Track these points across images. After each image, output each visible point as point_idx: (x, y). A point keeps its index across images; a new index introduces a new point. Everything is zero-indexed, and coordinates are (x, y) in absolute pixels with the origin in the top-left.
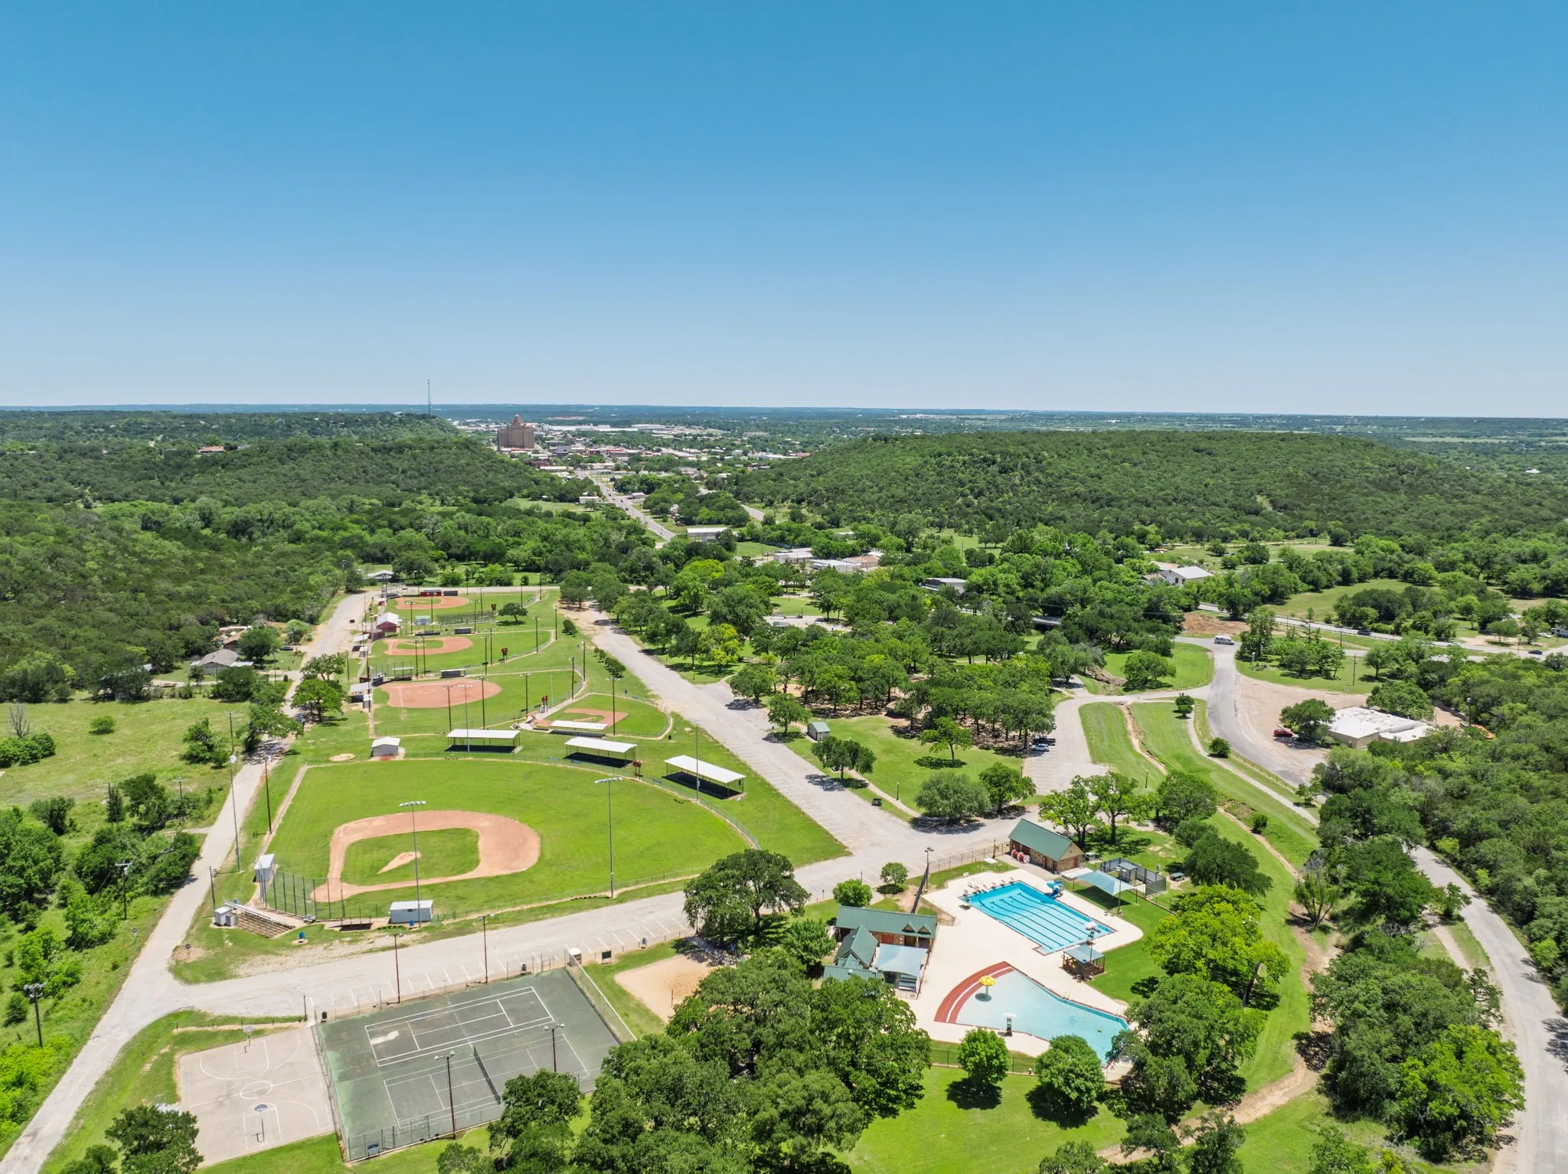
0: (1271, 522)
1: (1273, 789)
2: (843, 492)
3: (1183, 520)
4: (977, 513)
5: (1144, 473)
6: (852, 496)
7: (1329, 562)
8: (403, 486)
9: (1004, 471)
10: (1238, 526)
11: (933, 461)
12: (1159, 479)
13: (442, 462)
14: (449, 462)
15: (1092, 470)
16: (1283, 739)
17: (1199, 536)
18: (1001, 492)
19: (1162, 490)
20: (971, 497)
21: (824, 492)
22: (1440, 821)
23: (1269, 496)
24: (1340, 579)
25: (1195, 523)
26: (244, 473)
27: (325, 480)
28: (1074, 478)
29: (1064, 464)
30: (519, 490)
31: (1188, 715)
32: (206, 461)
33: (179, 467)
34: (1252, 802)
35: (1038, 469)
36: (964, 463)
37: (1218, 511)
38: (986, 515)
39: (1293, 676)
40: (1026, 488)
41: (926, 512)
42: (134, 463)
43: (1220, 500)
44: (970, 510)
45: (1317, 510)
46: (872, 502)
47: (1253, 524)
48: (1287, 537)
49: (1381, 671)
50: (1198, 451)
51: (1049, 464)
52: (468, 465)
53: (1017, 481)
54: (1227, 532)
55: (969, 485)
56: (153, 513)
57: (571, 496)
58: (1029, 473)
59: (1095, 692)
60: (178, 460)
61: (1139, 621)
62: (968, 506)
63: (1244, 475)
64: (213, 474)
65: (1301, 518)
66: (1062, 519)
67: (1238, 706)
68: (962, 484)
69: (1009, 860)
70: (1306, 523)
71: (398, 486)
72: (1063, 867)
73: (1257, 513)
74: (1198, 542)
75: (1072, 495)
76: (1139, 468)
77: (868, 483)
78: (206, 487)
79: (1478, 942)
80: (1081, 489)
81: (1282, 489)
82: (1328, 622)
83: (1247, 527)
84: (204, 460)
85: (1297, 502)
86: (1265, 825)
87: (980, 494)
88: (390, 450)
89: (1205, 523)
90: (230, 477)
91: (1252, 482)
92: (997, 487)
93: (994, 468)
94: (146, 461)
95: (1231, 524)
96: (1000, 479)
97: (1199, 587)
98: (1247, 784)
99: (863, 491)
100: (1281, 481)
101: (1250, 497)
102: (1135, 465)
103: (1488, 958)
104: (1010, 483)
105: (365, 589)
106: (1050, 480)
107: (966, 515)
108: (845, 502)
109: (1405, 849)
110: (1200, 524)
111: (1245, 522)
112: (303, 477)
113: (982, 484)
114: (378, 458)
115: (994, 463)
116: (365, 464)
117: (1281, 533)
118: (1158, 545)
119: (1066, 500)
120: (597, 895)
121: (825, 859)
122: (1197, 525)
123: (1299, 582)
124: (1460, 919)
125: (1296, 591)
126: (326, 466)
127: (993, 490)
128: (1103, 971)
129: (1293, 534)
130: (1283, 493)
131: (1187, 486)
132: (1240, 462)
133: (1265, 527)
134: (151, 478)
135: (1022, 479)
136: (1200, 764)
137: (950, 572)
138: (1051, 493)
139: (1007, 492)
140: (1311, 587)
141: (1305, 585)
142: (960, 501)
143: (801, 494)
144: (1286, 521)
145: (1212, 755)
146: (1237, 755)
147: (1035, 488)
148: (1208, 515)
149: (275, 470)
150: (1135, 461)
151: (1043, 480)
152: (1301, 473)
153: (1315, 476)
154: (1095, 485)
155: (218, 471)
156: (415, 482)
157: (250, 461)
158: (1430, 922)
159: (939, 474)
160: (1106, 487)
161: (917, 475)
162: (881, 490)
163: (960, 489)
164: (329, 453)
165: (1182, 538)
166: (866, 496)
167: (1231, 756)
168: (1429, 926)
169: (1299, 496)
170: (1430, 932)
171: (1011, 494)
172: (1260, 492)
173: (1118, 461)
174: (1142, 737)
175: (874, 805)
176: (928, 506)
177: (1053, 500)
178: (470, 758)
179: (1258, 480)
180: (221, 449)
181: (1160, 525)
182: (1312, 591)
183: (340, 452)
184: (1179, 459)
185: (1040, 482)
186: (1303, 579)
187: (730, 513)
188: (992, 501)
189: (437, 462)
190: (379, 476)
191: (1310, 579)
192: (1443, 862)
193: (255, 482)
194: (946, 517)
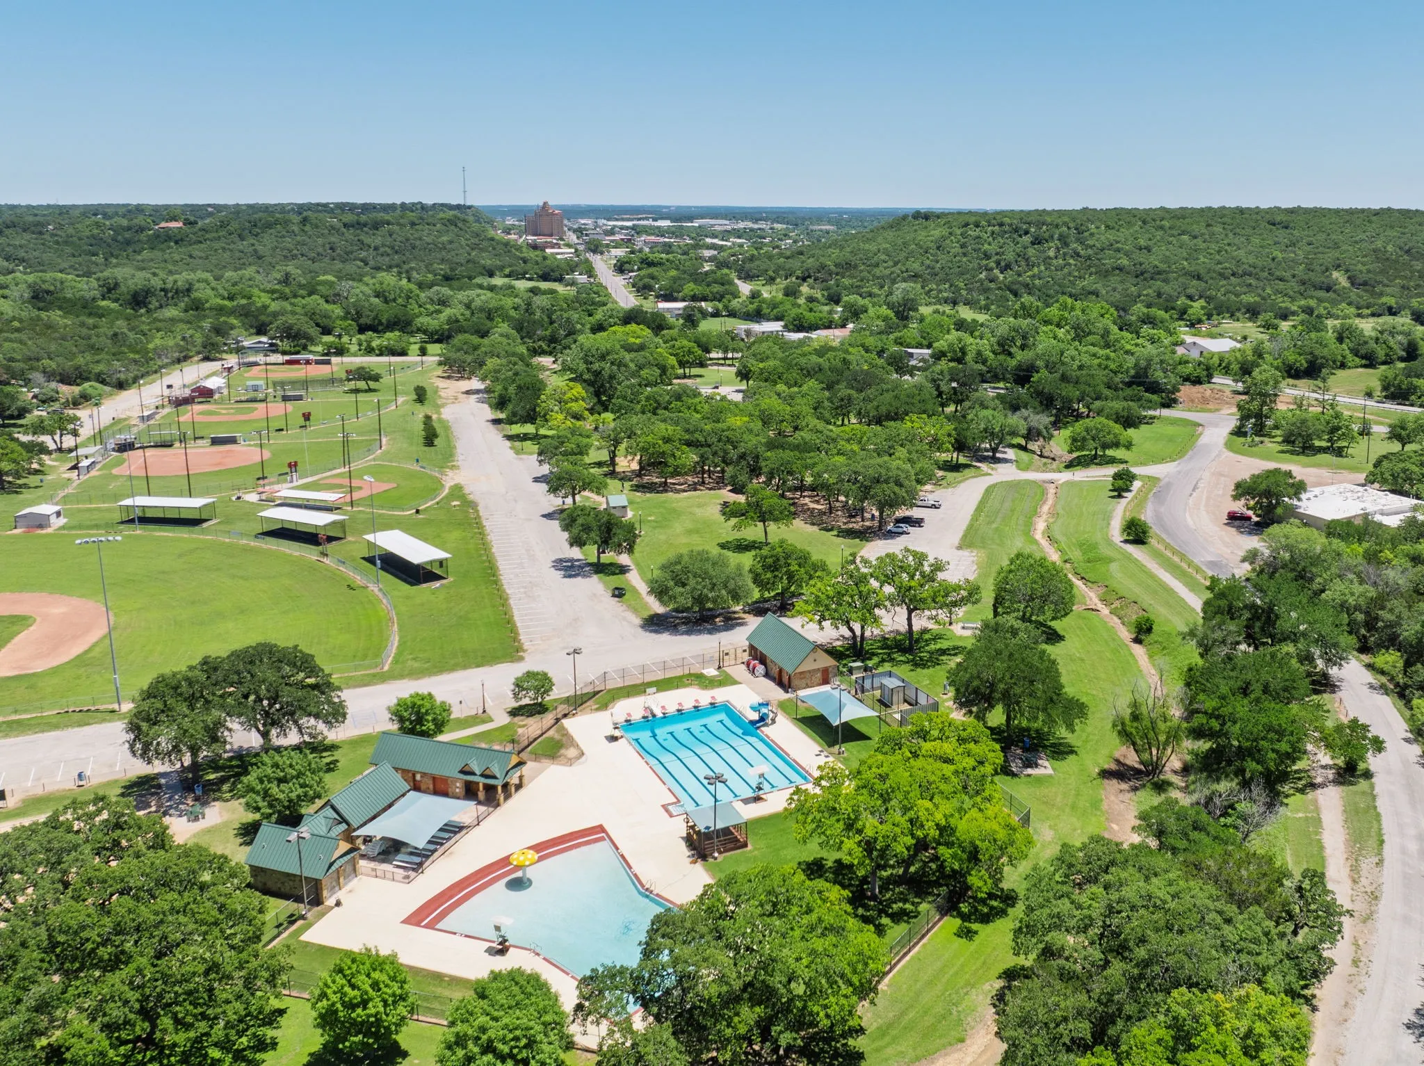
0: (1342, 296)
1: (1186, 585)
2: (856, 267)
3: (1237, 295)
4: (1000, 288)
5: (1203, 246)
6: (861, 271)
7: (1392, 334)
8: (372, 263)
9: (1037, 241)
10: (1303, 302)
11: (959, 232)
12: (1219, 252)
13: (420, 239)
14: (428, 240)
15: (1142, 242)
16: (1237, 523)
17: (1253, 313)
18: (1030, 266)
19: (1219, 263)
20: (996, 271)
21: (832, 268)
22: (1386, 627)
23: (1347, 271)
24: (1404, 354)
25: (1250, 298)
26: (197, 250)
27: (286, 257)
28: (1118, 250)
29: (1111, 236)
30: (501, 268)
31: (1125, 494)
32: (158, 236)
33: (128, 243)
34: (1146, 600)
35: (1078, 240)
36: (993, 233)
37: (1281, 285)
38: (1011, 291)
39: (1292, 453)
40: (1061, 261)
41: (942, 287)
42: (80, 239)
43: (1287, 275)
44: (992, 285)
45: (1403, 287)
46: (882, 277)
47: (1320, 300)
48: (1359, 315)
49: (1408, 447)
50: (1274, 224)
51: (1092, 235)
52: (451, 242)
53: (1052, 253)
54: (1286, 308)
55: (995, 258)
56: (44, 282)
57: (557, 274)
58: (1066, 244)
59: (1026, 468)
60: (127, 235)
61: (1116, 389)
62: (991, 281)
63: (1321, 249)
64: (163, 250)
65: (1381, 294)
66: (1096, 294)
67: (1201, 485)
68: (987, 256)
69: (739, 671)
70: (1384, 300)
71: (366, 264)
72: (803, 682)
73: (1328, 290)
74: (1250, 319)
75: (1114, 269)
76: (1199, 241)
77: (883, 257)
78: (151, 264)
79: (1378, 815)
80: (1124, 262)
81: (1364, 264)
82: (1369, 395)
83: (1312, 303)
84: (157, 236)
85: (1379, 278)
86: (1149, 630)
87: (1008, 267)
88: (365, 225)
89: (1263, 299)
90: (179, 253)
91: (1330, 256)
92: (1027, 260)
93: (1027, 239)
94: (93, 236)
95: (1293, 299)
96: (1031, 252)
97: (1221, 360)
98: (1152, 576)
99: (877, 265)
100: (1365, 256)
101: (1324, 272)
102: (1195, 237)
103: (1382, 842)
104: (1043, 256)
105: (224, 356)
106: (1090, 251)
107: (986, 290)
108: (852, 277)
109: (1320, 664)
110: (1257, 299)
111: (1312, 297)
112: (261, 253)
113: (1010, 256)
114: (349, 234)
115: (1026, 233)
116: (333, 239)
117: (1353, 310)
118: (1200, 321)
119: (1105, 274)
120: (102, 707)
121: (478, 666)
122: (1252, 300)
123: (1350, 357)
124: (1368, 775)
125: (1343, 366)
126: (288, 242)
127: (1023, 263)
128: (745, 845)
129: (1369, 312)
130: (1364, 269)
131: (1251, 260)
132: (1322, 237)
133: (1334, 303)
134: (97, 255)
135: (1058, 249)
136: (1105, 551)
137: (925, 343)
138: (1090, 267)
139: (1039, 266)
140: (1364, 362)
141: (1357, 359)
142: (983, 276)
143: (807, 270)
144: (1361, 297)
145: (1126, 541)
146: (1161, 540)
147: (1071, 261)
148: (1268, 291)
149: (232, 246)
150: (1196, 233)
151: (1082, 253)
152: (1390, 248)
153: (1408, 252)
154: (1141, 257)
155: (169, 247)
156: (387, 259)
157: (207, 236)
158: (1319, 780)
159: (962, 246)
160: (1154, 260)
161: (938, 248)
162: (896, 264)
163: (984, 262)
164: (296, 228)
165: (1232, 315)
166: (877, 271)
167: (1153, 542)
168: (1313, 786)
169: (1382, 272)
170: (1311, 795)
171: (1042, 268)
172: (1337, 267)
173: (1175, 232)
174: (1051, 520)
175: (614, 596)
176: (945, 281)
177: (1091, 274)
178: (138, 532)
179: (1337, 255)
180: (179, 224)
181: (1209, 299)
182: (1365, 366)
183: (307, 228)
184: (1249, 231)
185: (1078, 255)
186: (1356, 353)
187: (716, 288)
188: (1019, 275)
189: (415, 239)
190: (347, 253)
191: (1363, 352)
192: (1382, 686)
193: (207, 258)
194: (964, 293)
